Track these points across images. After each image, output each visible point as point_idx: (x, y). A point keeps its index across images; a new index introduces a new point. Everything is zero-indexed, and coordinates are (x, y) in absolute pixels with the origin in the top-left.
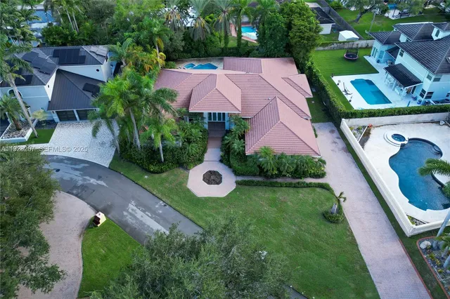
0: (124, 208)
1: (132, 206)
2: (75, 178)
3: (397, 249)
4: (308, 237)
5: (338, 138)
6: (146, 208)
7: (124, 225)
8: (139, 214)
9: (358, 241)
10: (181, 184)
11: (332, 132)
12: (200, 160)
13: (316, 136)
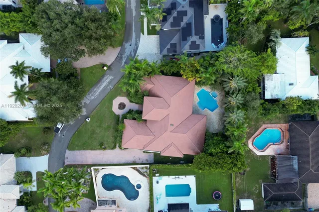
0: (110, 75)
1: (111, 77)
2: (126, 53)
3: (90, 162)
4: (95, 136)
5: (142, 162)
6: (110, 83)
7: (103, 76)
8: (108, 81)
9: (92, 151)
10: (120, 94)
11: (147, 160)
12: (131, 101)
13: (144, 152)
